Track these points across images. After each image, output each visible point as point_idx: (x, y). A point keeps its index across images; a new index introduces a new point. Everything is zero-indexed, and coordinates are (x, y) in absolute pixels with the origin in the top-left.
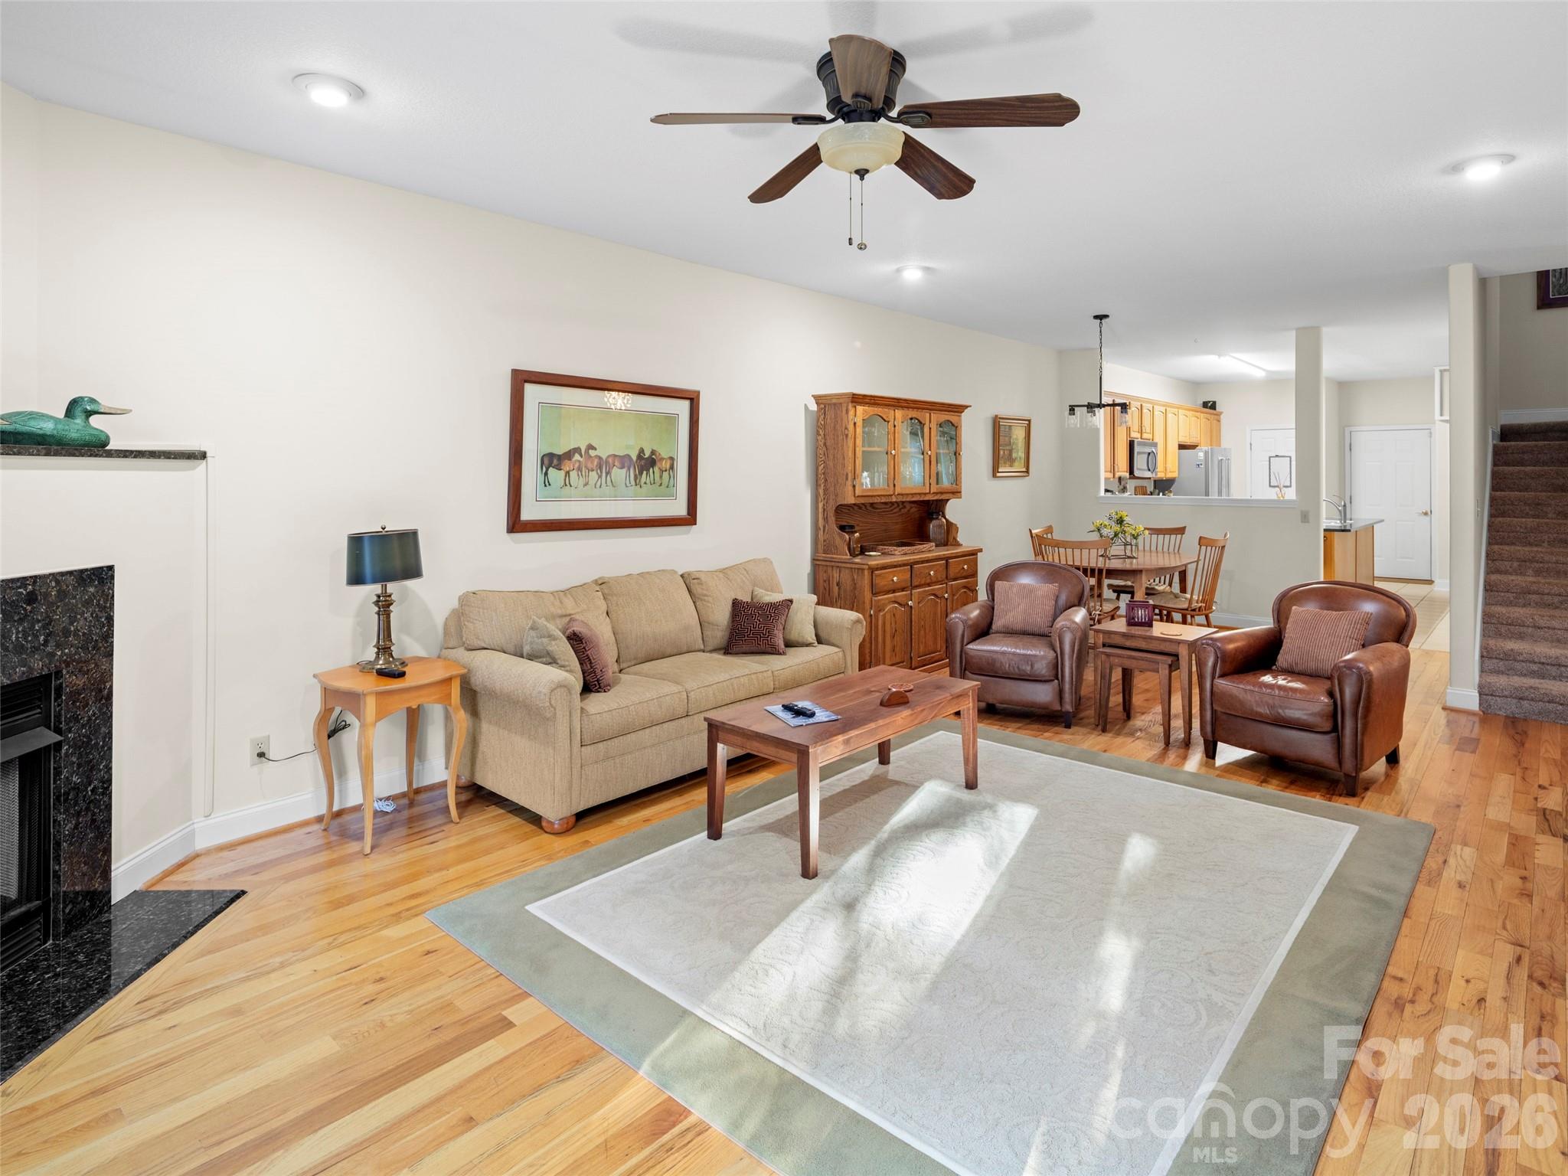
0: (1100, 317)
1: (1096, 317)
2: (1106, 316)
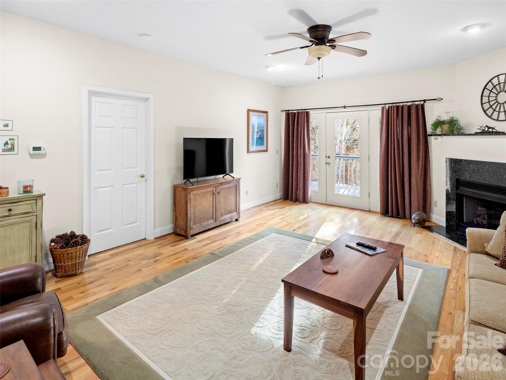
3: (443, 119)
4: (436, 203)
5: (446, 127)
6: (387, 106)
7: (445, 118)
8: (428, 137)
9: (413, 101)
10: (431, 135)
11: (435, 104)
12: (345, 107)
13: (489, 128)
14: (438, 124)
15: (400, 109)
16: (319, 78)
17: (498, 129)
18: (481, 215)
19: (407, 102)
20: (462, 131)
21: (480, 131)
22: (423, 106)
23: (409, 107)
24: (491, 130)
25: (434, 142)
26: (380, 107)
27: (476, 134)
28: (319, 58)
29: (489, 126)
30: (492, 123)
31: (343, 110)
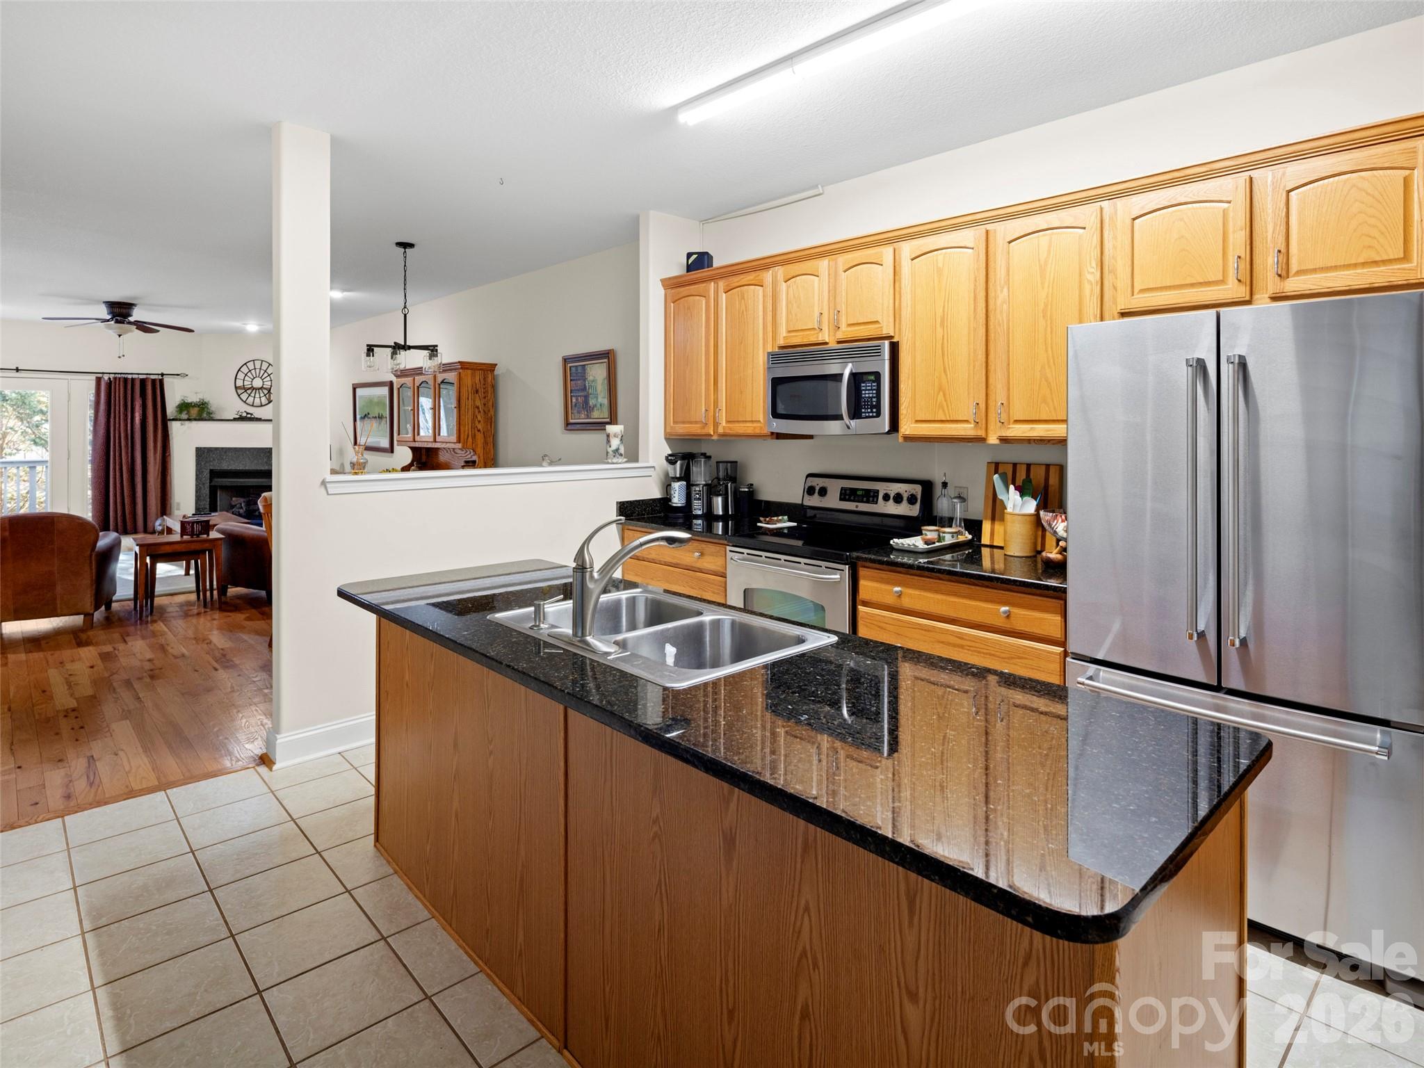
0: (405, 245)
1: (400, 244)
2: (411, 245)
3: (189, 401)
4: (178, 504)
5: (194, 412)
6: (106, 377)
7: (193, 398)
8: (169, 422)
9: (147, 374)
10: (173, 420)
11: (176, 380)
12: (17, 370)
13: (248, 413)
14: (184, 407)
15: (130, 382)
16: (120, 357)
17: (256, 415)
18: (236, 505)
19: (138, 374)
20: (212, 416)
21: (238, 416)
22: (161, 381)
23: (143, 382)
24: (249, 416)
25: (176, 428)
26: (93, 377)
27: (235, 419)
28: (120, 336)
29: (248, 411)
30: (250, 410)
31: (14, 374)
